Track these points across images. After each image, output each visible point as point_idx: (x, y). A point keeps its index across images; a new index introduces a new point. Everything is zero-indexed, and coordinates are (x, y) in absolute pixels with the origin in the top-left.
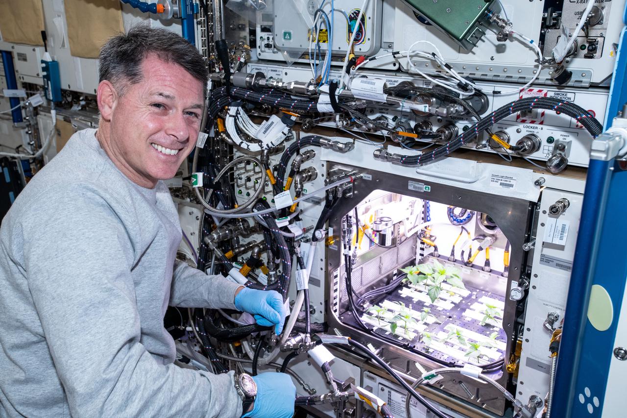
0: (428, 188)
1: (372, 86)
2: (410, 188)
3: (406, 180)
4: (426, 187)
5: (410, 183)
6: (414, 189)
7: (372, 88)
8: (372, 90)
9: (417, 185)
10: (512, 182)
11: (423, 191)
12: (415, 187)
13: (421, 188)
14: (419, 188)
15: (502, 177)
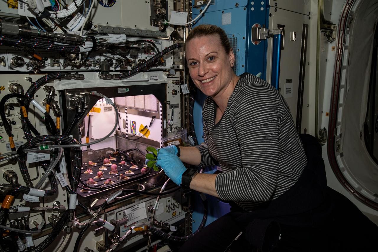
0: (128, 89)
2: (119, 92)
3: (116, 88)
5: (119, 89)
6: (121, 93)
10: (157, 78)
12: (121, 91)
13: (124, 91)
15: (153, 77)
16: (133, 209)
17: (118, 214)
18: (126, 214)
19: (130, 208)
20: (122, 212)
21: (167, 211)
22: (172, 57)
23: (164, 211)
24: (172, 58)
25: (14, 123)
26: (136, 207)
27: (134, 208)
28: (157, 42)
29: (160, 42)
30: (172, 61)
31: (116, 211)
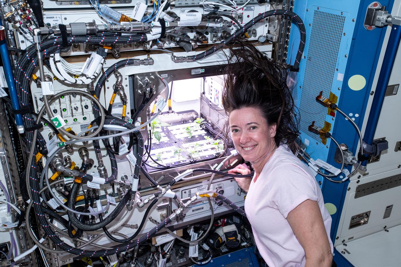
0: (203, 70)
1: (194, 17)
2: (193, 73)
3: (190, 70)
4: (202, 70)
5: (192, 71)
6: (195, 74)
7: (195, 18)
8: (195, 20)
9: (196, 71)
11: (200, 73)
13: (199, 72)
14: (198, 72)
16: (199, 189)
17: (183, 192)
18: (192, 193)
19: (197, 188)
20: (187, 191)
21: (238, 194)
22: (268, 24)
23: (235, 194)
24: (266, 26)
25: (87, 107)
26: (203, 188)
27: (201, 188)
28: (248, 8)
29: (252, 8)
30: (266, 29)
31: (181, 189)
